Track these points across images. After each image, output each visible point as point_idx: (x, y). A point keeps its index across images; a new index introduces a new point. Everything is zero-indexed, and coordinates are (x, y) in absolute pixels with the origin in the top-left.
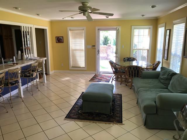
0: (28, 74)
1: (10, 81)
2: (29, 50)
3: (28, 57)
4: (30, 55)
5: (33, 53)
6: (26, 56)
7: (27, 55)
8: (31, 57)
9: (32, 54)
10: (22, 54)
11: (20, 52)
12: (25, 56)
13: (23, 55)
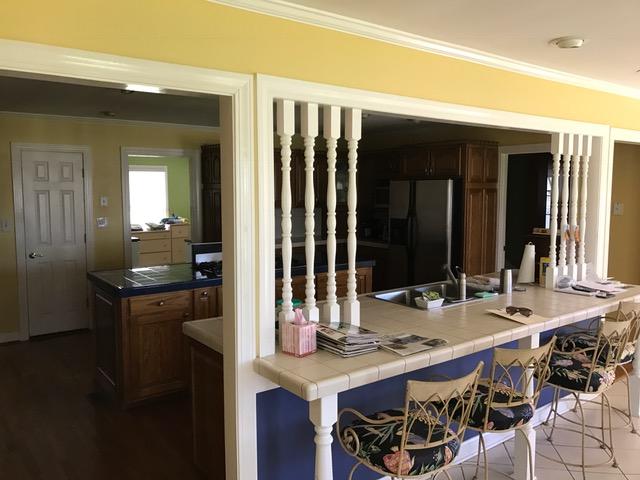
0: (570, 368)
1: (495, 405)
2: (574, 245)
3: (566, 280)
4: (575, 267)
5: (591, 259)
6: (561, 271)
7: (566, 269)
8: (579, 279)
9: (584, 266)
10: (543, 260)
11: (531, 251)
12: (556, 270)
13: (546, 266)
